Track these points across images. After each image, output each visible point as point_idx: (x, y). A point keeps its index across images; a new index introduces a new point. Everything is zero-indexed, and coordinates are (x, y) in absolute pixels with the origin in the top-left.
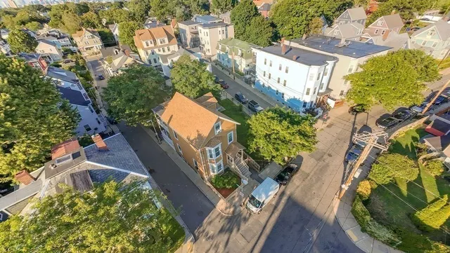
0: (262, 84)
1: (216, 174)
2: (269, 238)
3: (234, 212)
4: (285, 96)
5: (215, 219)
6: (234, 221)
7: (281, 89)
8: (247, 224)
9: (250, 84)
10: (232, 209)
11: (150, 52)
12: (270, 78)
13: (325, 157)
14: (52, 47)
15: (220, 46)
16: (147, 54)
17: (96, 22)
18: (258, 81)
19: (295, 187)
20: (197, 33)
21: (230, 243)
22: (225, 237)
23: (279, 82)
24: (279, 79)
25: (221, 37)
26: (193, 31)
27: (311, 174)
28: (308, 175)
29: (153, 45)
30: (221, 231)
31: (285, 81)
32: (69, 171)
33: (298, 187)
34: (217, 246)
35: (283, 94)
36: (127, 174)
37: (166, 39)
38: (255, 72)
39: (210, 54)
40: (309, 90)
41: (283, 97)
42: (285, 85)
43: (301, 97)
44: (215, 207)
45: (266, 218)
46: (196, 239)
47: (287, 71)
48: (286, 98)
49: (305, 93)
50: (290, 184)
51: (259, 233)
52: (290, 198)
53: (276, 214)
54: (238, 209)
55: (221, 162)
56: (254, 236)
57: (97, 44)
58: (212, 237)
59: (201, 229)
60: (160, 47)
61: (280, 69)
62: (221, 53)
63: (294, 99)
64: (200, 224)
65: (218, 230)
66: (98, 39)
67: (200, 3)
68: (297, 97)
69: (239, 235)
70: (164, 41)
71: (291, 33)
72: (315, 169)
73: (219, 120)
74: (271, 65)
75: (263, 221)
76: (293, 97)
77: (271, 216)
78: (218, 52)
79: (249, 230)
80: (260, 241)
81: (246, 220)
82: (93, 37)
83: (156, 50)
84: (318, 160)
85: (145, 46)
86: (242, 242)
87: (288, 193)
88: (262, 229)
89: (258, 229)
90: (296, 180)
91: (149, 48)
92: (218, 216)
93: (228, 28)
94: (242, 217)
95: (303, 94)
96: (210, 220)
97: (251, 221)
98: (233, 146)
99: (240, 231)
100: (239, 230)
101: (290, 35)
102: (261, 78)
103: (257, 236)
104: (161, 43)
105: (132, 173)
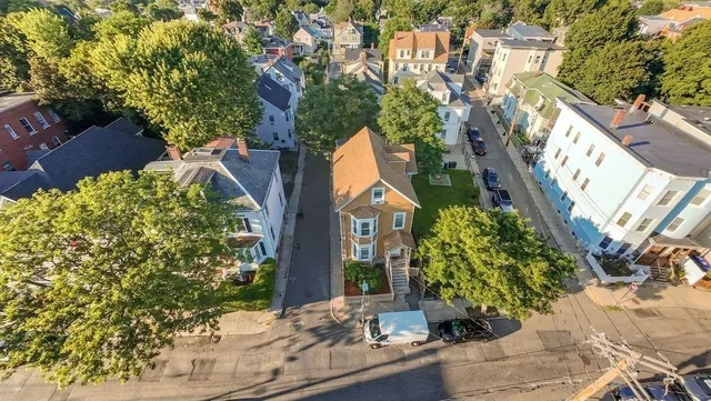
0: (546, 170)
1: (356, 259)
2: (358, 385)
3: (346, 321)
4: (574, 209)
5: (317, 312)
6: (336, 332)
7: (574, 193)
8: (347, 348)
9: (528, 163)
10: (346, 317)
11: (401, 66)
12: (563, 163)
13: (572, 356)
14: (309, 36)
15: (514, 84)
16: (397, 68)
17: (369, 13)
18: (544, 162)
19: (463, 357)
20: (492, 53)
21: (310, 349)
22: (311, 340)
23: (575, 177)
24: (578, 171)
25: (528, 68)
26: (488, 47)
27: (511, 362)
28: (504, 358)
29: (409, 57)
30: (313, 330)
31: (587, 181)
32: (202, 164)
33: (467, 360)
34: (294, 341)
35: (573, 204)
36: (244, 194)
37: (432, 53)
38: (543, 146)
39: (495, 92)
40: (627, 216)
41: (570, 209)
42: (583, 188)
43: (602, 224)
44: (330, 299)
45: (378, 361)
46: (282, 316)
47: (598, 163)
48: (576, 213)
49: (616, 219)
50: (457, 348)
51: (353, 370)
52: (438, 364)
53: (396, 368)
54: (353, 322)
55: (370, 247)
56: (344, 368)
57: (355, 41)
58: (298, 328)
59: (295, 311)
60: (418, 61)
61: (589, 153)
62: (511, 95)
63: (588, 223)
64: (299, 305)
65: (311, 327)
66: (358, 35)
67: (536, 3)
68: (595, 220)
69: (327, 351)
70: (428, 54)
71: (691, 91)
72: (527, 360)
73: (378, 184)
74: (575, 141)
75: (370, 361)
76: (587, 217)
77: (386, 364)
78: (507, 91)
79: (345, 356)
80: (343, 379)
81: (350, 341)
82: (354, 32)
83: (411, 66)
84: (551, 351)
85: (398, 57)
86: (323, 362)
87: (442, 356)
88: (360, 368)
89: (355, 364)
90: (473, 351)
91: (402, 61)
92: (324, 311)
93: (551, 54)
94: (350, 335)
95: (610, 220)
96: (312, 309)
97: (356, 347)
98: (398, 236)
99: (332, 349)
100: (331, 345)
101: (687, 96)
102: (549, 161)
103: (347, 371)
104: (423, 56)
105: (248, 196)
